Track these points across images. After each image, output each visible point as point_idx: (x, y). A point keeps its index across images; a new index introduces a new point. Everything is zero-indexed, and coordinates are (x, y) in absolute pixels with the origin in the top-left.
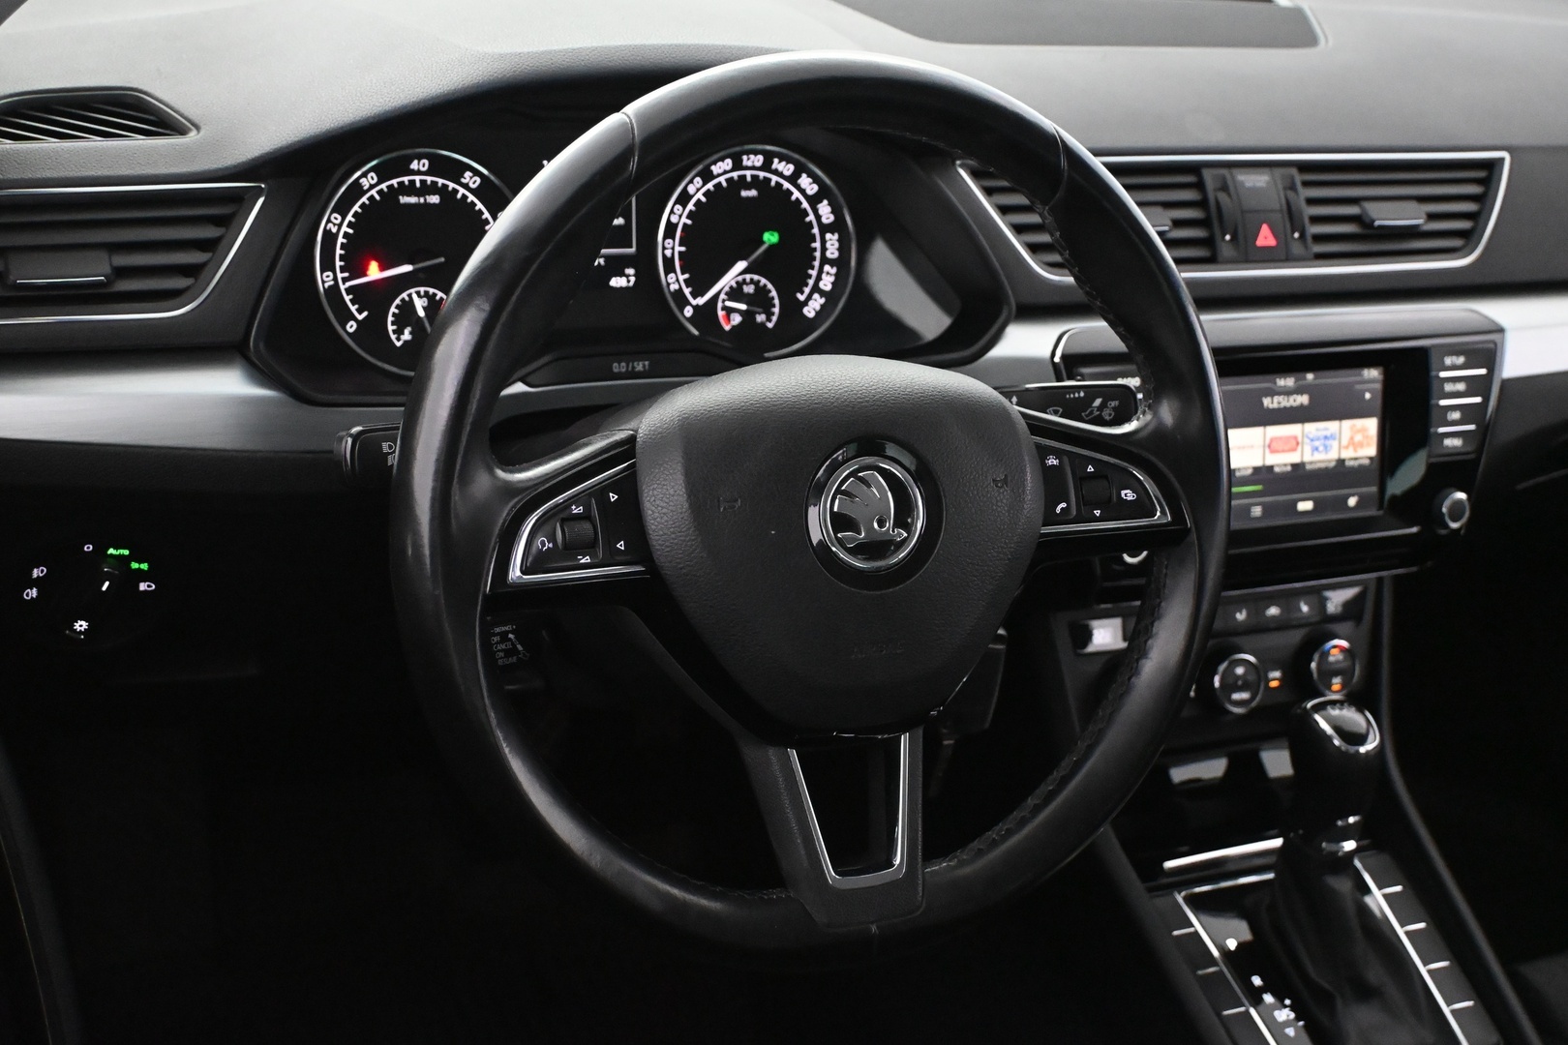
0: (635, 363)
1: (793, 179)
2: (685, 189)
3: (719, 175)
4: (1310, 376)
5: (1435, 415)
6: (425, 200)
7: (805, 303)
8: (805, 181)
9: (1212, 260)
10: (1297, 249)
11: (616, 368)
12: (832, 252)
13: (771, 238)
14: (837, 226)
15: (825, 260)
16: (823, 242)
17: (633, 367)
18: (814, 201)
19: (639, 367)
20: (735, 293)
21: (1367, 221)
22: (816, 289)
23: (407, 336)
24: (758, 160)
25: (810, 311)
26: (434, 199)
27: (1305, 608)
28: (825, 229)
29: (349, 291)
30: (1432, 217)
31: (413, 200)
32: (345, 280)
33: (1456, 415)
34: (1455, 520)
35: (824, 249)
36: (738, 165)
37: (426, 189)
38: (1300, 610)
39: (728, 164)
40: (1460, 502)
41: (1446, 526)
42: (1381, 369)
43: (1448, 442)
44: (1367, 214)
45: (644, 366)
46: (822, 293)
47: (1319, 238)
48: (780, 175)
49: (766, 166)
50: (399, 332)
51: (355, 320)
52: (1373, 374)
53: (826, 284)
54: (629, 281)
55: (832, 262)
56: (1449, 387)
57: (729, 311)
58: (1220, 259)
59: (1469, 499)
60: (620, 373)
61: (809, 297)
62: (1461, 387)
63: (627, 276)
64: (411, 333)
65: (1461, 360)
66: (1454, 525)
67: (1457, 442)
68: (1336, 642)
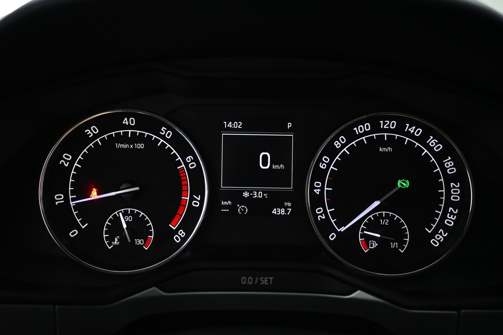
0: (261, 278)
1: (423, 139)
2: (331, 144)
3: (361, 135)
6: (134, 146)
7: (432, 236)
8: (432, 141)
11: (244, 281)
12: (455, 197)
13: (403, 184)
14: (459, 177)
15: (449, 203)
16: (448, 189)
17: (259, 281)
18: (440, 157)
19: (264, 281)
20: (373, 225)
22: (441, 225)
23: (116, 242)
24: (393, 125)
25: (435, 242)
26: (141, 146)
28: (449, 179)
29: (77, 207)
31: (125, 146)
32: (73, 200)
35: (448, 194)
36: (376, 128)
37: (135, 139)
39: (367, 127)
45: (269, 280)
46: (446, 229)
48: (412, 136)
49: (400, 129)
50: (111, 239)
51: (79, 228)
53: (450, 220)
54: (286, 211)
55: (455, 205)
57: (368, 238)
60: (247, 285)
61: (436, 231)
63: (286, 208)
64: (119, 240)
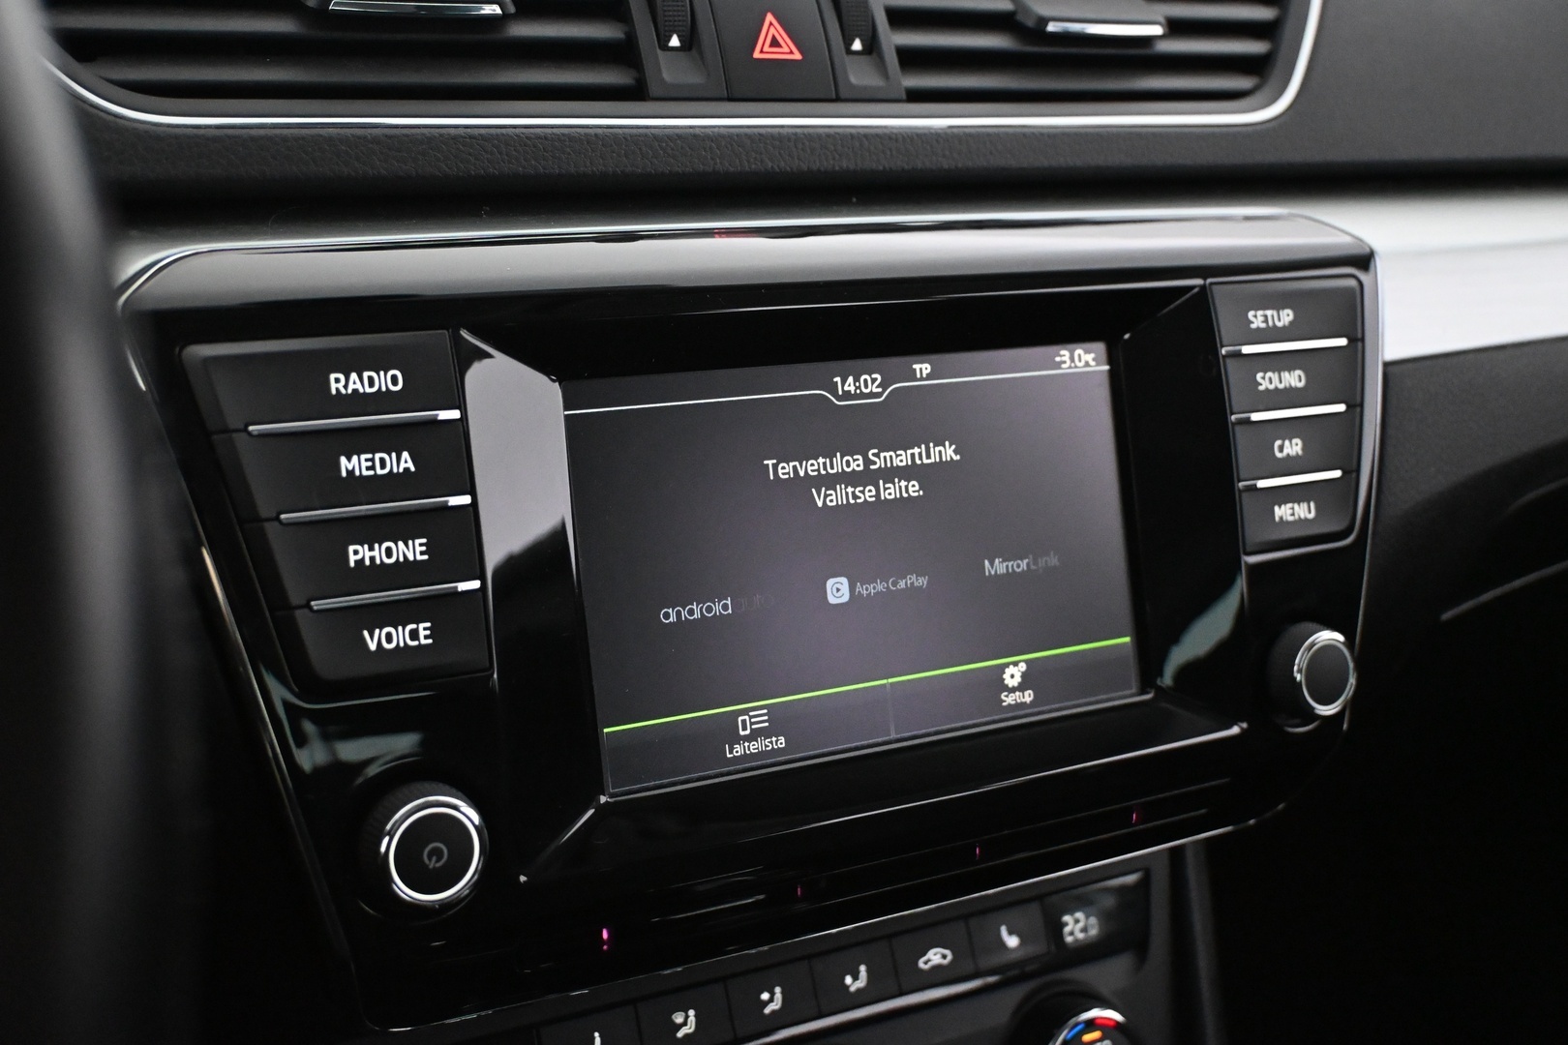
4: (923, 368)
5: (1243, 445)
9: (636, 93)
10: (860, 75)
21: (1030, 23)
27: (1012, 942)
30: (1177, 28)
33: (1293, 447)
34: (1326, 701)
38: (1002, 945)
40: (1329, 649)
41: (1310, 715)
42: (1100, 347)
43: (1283, 512)
44: (1027, 11)
47: (911, 59)
52: (1084, 361)
56: (1268, 381)
58: (654, 89)
59: (1350, 642)
62: (1294, 379)
65: (1286, 317)
66: (1326, 710)
67: (1304, 511)
68: (1095, 1013)
